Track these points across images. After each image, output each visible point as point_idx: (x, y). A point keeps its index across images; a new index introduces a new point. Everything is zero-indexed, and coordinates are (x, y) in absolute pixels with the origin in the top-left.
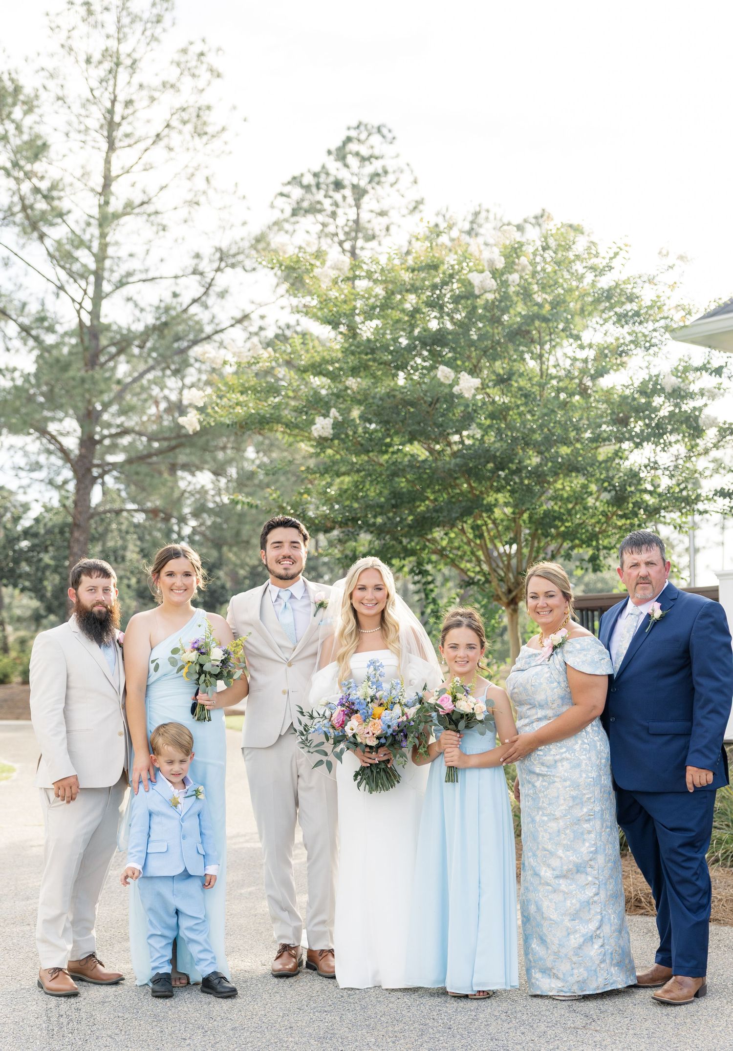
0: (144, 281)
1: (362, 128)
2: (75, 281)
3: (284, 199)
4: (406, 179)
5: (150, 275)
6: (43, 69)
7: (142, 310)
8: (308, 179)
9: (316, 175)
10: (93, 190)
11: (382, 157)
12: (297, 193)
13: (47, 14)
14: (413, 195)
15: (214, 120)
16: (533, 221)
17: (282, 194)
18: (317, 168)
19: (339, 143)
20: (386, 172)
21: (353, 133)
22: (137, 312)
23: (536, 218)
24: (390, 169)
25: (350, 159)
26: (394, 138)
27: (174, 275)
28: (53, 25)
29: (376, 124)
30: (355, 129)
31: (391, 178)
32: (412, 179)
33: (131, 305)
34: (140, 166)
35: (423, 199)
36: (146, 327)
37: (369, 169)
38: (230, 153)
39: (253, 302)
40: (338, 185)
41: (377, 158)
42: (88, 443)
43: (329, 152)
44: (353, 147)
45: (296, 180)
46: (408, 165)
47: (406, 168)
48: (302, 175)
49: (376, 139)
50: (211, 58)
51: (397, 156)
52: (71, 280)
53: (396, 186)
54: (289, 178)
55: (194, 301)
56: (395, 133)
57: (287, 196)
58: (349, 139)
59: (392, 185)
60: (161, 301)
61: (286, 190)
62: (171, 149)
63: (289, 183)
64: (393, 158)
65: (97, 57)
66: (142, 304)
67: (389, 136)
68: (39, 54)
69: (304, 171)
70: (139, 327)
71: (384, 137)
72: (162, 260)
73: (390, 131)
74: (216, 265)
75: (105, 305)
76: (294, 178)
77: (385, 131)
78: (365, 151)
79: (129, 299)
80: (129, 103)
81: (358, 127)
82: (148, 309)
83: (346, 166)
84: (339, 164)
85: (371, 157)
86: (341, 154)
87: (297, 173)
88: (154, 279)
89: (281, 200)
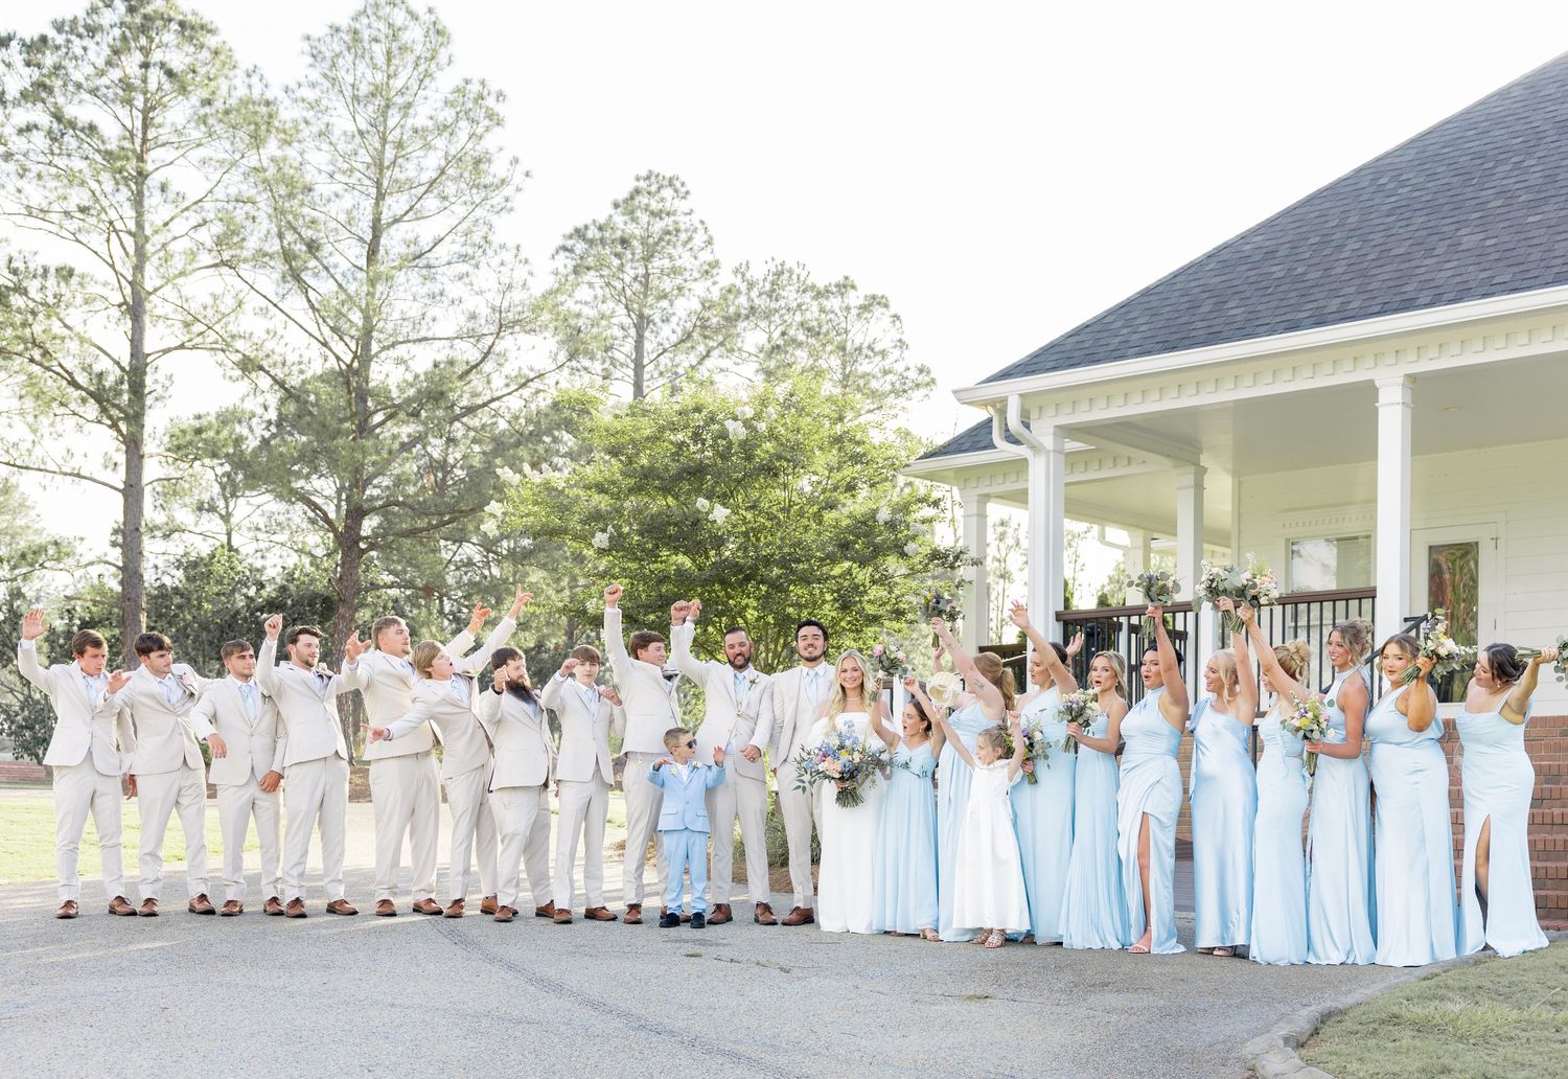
0: (414, 341)
1: (653, 178)
2: (341, 339)
3: (567, 254)
4: (699, 239)
5: (423, 335)
6: (303, 100)
8: (592, 233)
9: (600, 229)
10: (361, 239)
11: (674, 213)
12: (580, 247)
13: (308, 38)
14: (705, 256)
16: (835, 290)
17: (564, 248)
18: (602, 220)
19: (626, 195)
20: (678, 231)
21: (642, 184)
23: (838, 285)
24: (683, 227)
25: (638, 213)
26: (687, 193)
27: (447, 337)
28: (315, 52)
29: (667, 176)
30: (644, 179)
31: (683, 236)
32: (705, 238)
35: (717, 262)
36: (420, 393)
37: (658, 226)
38: (511, 210)
40: (624, 242)
41: (668, 214)
42: (357, 514)
43: (616, 206)
44: (643, 200)
45: (579, 233)
46: (702, 222)
47: (699, 226)
48: (586, 227)
49: (667, 193)
50: (490, 102)
51: (691, 213)
52: (336, 338)
53: (689, 246)
54: (570, 230)
55: (471, 368)
56: (689, 187)
57: (571, 250)
58: (637, 191)
59: (683, 245)
60: (435, 367)
61: (569, 243)
62: (445, 198)
63: (571, 237)
64: (685, 215)
65: (364, 89)
66: (415, 368)
67: (682, 190)
68: (300, 85)
69: (589, 222)
70: (411, 393)
71: (676, 191)
73: (683, 184)
74: (495, 328)
75: (373, 365)
76: (577, 231)
77: (678, 184)
78: (654, 206)
79: (400, 362)
80: (400, 145)
81: (648, 178)
83: (635, 221)
84: (627, 219)
85: (661, 211)
86: (628, 205)
87: (580, 225)
88: (426, 339)
89: (562, 254)
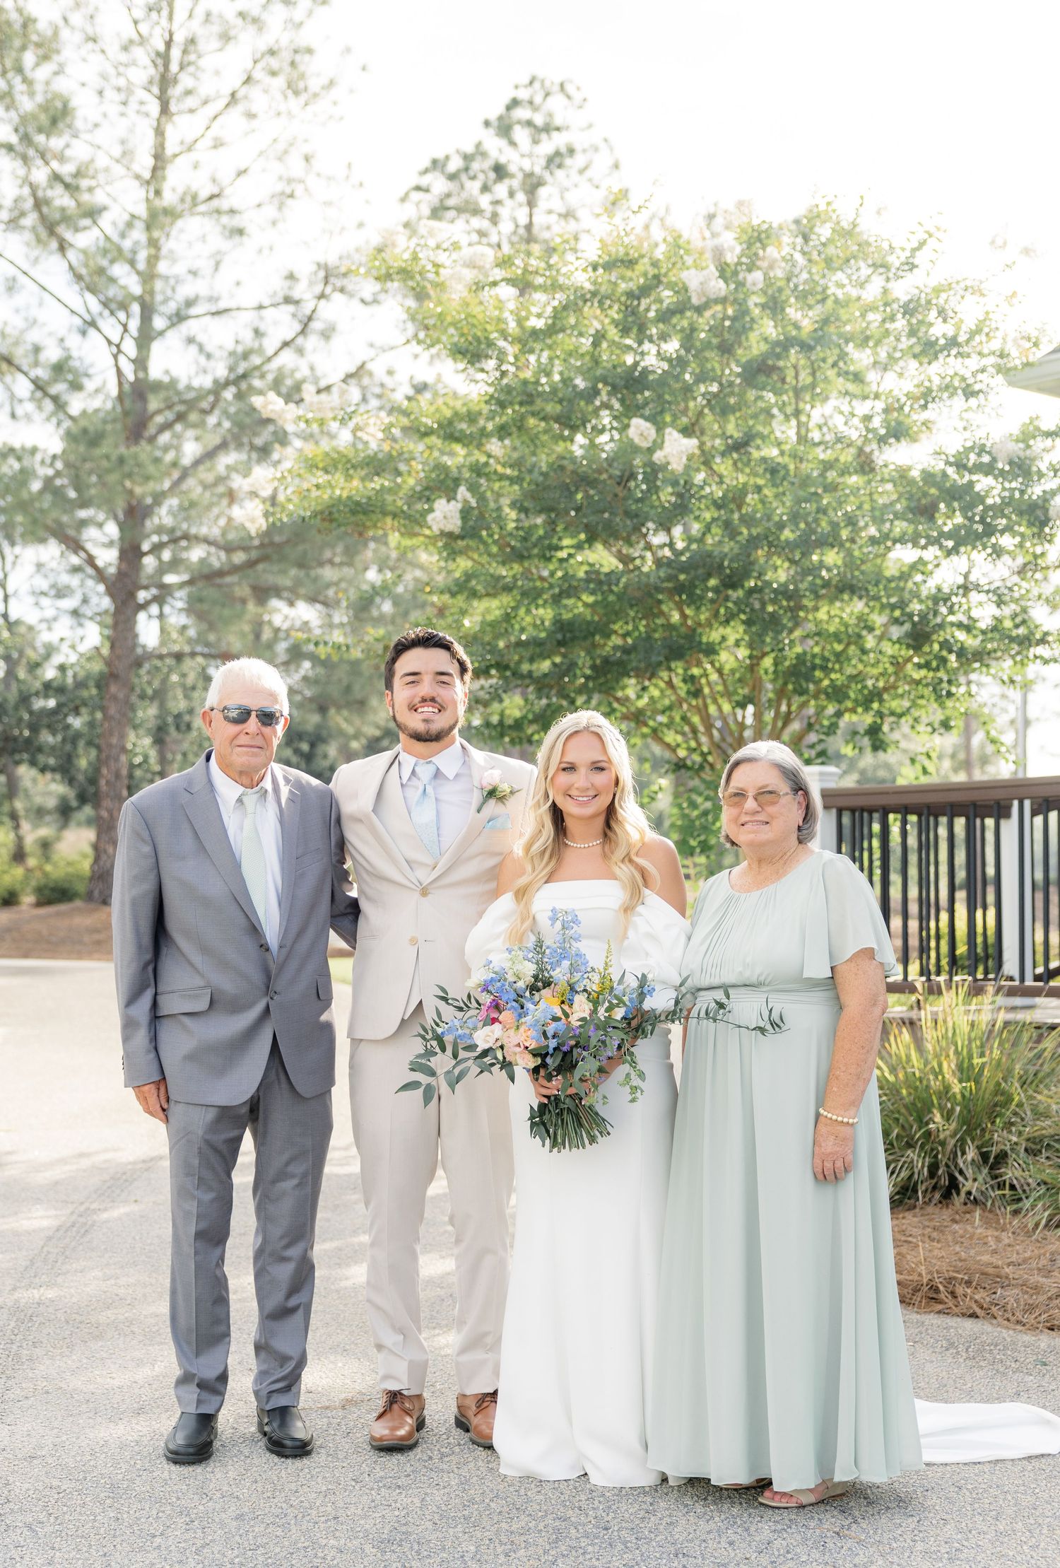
0: (213, 314)
1: (537, 85)
2: (112, 313)
3: (421, 194)
4: (601, 162)
5: (222, 305)
7: (209, 356)
8: (455, 164)
9: (466, 157)
10: (138, 177)
11: (567, 128)
12: (439, 185)
14: (613, 184)
15: (317, 69)
17: (418, 188)
18: (470, 149)
19: (501, 109)
20: (571, 151)
21: (523, 94)
22: (202, 360)
24: (578, 147)
25: (518, 133)
26: (584, 100)
27: (255, 304)
29: (558, 81)
30: (526, 86)
31: (579, 160)
32: (611, 162)
33: (193, 349)
34: (206, 142)
35: (627, 190)
36: (216, 382)
37: (548, 146)
39: (372, 345)
40: (500, 171)
41: (558, 129)
42: (131, 553)
43: (487, 124)
44: (521, 113)
45: (436, 165)
46: (606, 140)
47: (602, 145)
48: (447, 158)
49: (557, 102)
51: (590, 126)
52: (106, 313)
53: (588, 173)
54: (427, 163)
55: (286, 344)
57: (426, 190)
58: (515, 103)
59: (581, 172)
60: (237, 342)
61: (425, 181)
62: (252, 116)
63: (426, 171)
64: (582, 130)
66: (209, 348)
67: (577, 97)
69: (451, 151)
70: (206, 382)
71: (569, 97)
72: (238, 284)
73: (578, 89)
74: (318, 289)
75: (156, 347)
76: (435, 163)
77: (570, 88)
78: (539, 120)
79: (191, 340)
80: (190, 44)
81: (531, 83)
82: (217, 354)
83: (513, 143)
84: (503, 143)
85: (550, 127)
86: (504, 125)
87: (440, 155)
88: (226, 311)
89: (416, 196)
